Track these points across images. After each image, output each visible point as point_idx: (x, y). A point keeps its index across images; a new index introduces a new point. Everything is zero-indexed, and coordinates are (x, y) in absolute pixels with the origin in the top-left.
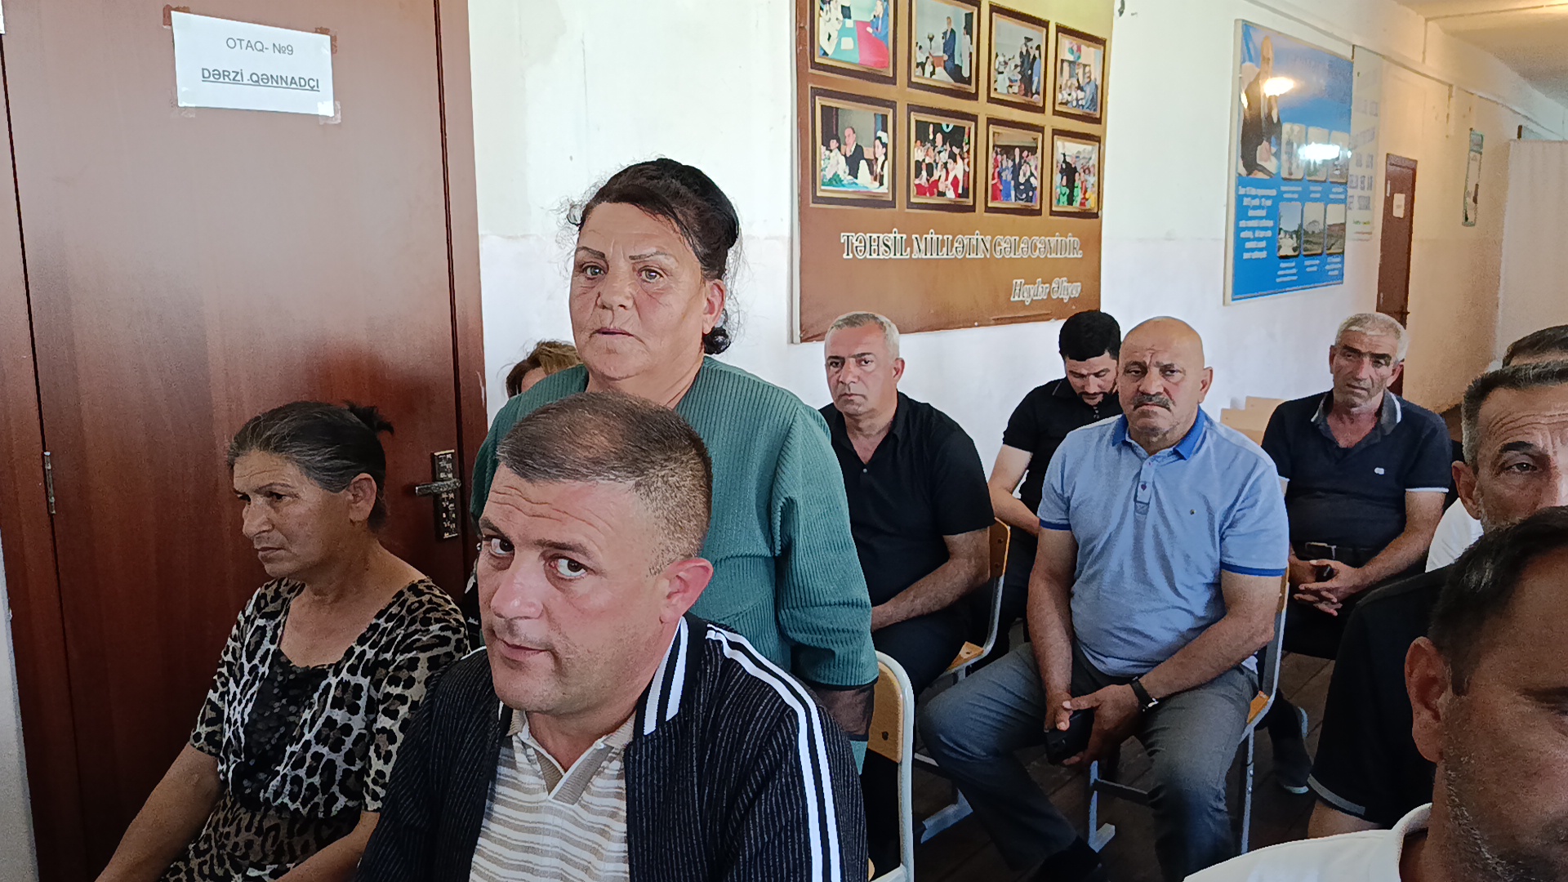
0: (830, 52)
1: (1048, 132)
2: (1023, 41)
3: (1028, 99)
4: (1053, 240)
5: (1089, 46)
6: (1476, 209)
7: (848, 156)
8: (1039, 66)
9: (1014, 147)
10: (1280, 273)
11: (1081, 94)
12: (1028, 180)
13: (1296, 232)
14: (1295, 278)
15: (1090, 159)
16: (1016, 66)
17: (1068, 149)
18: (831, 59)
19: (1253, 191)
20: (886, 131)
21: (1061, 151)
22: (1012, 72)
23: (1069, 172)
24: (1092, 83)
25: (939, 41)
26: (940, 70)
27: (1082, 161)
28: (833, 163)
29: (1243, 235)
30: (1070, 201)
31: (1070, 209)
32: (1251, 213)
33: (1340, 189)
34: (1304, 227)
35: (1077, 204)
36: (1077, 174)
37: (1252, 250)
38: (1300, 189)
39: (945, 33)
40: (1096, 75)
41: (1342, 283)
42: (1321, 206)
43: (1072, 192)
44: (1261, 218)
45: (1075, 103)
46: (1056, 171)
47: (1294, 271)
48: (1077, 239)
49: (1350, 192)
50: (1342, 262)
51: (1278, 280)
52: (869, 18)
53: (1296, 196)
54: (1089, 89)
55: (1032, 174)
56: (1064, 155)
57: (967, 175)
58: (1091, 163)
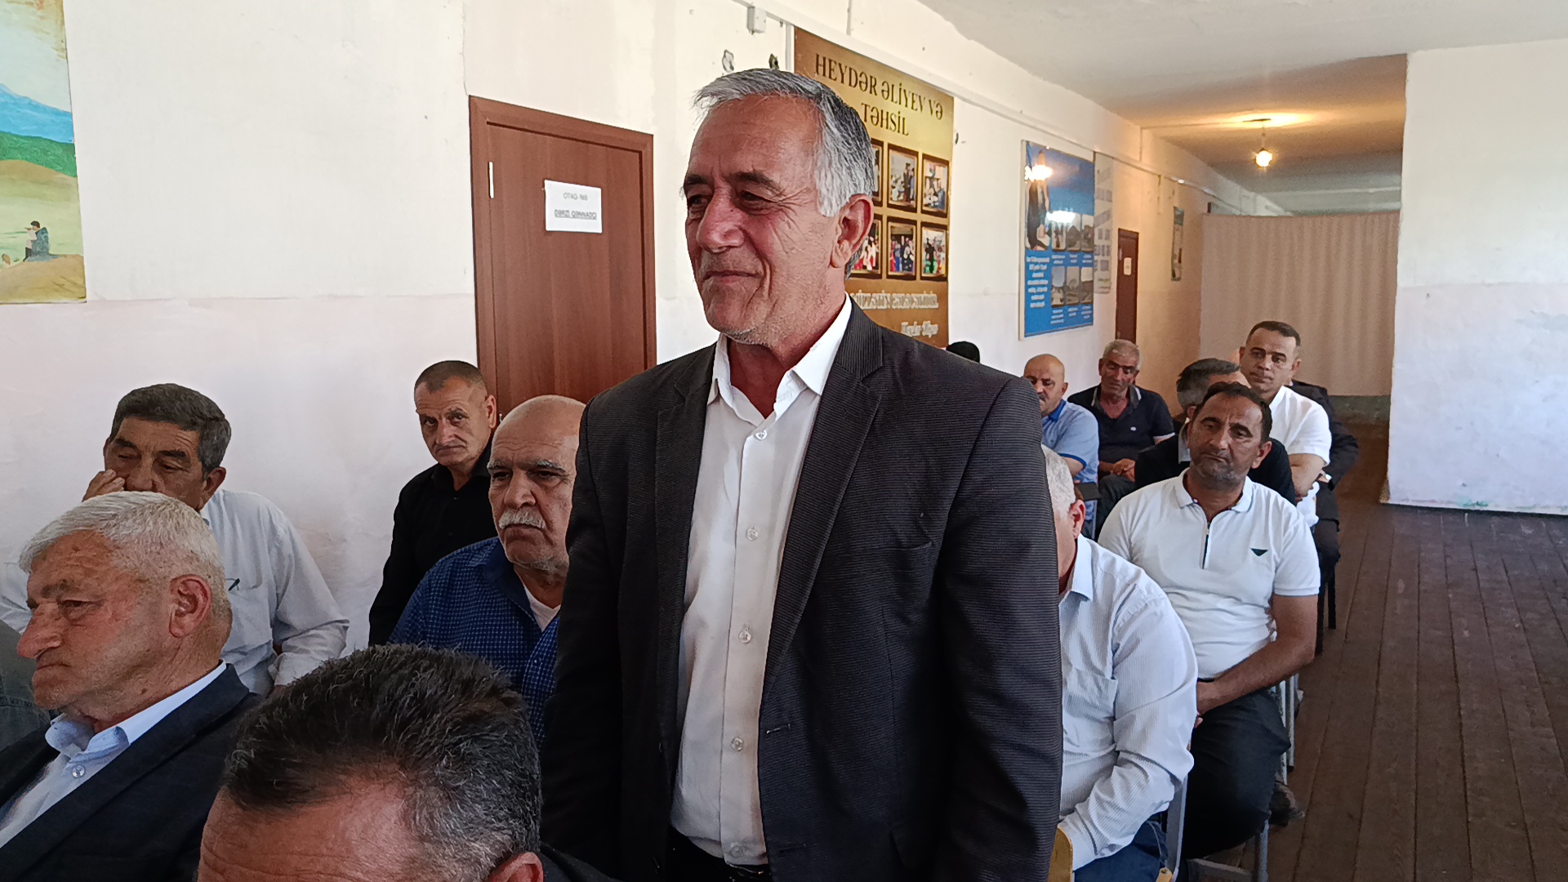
1: (919, 224)
2: (905, 166)
3: (908, 204)
4: (922, 296)
5: (940, 166)
6: (1180, 268)
8: (913, 182)
9: (901, 235)
10: (1053, 317)
12: (909, 257)
13: (1062, 288)
14: (1062, 321)
15: (942, 241)
16: (902, 183)
17: (930, 235)
19: (1035, 259)
21: (926, 236)
22: (899, 187)
23: (930, 250)
24: (942, 192)
27: (938, 243)
29: (1030, 290)
30: (931, 272)
31: (931, 275)
32: (1035, 275)
33: (1089, 256)
34: (1067, 284)
35: (935, 272)
36: (934, 253)
37: (1036, 301)
38: (1064, 257)
40: (944, 186)
41: (1092, 324)
42: (1078, 268)
43: (932, 263)
44: (1040, 278)
45: (932, 205)
46: (923, 250)
47: (1062, 316)
48: (935, 295)
49: (1096, 258)
50: (1092, 309)
51: (1052, 322)
53: (1061, 262)
54: (940, 195)
55: (911, 253)
56: (928, 239)
57: (877, 254)
58: (942, 244)
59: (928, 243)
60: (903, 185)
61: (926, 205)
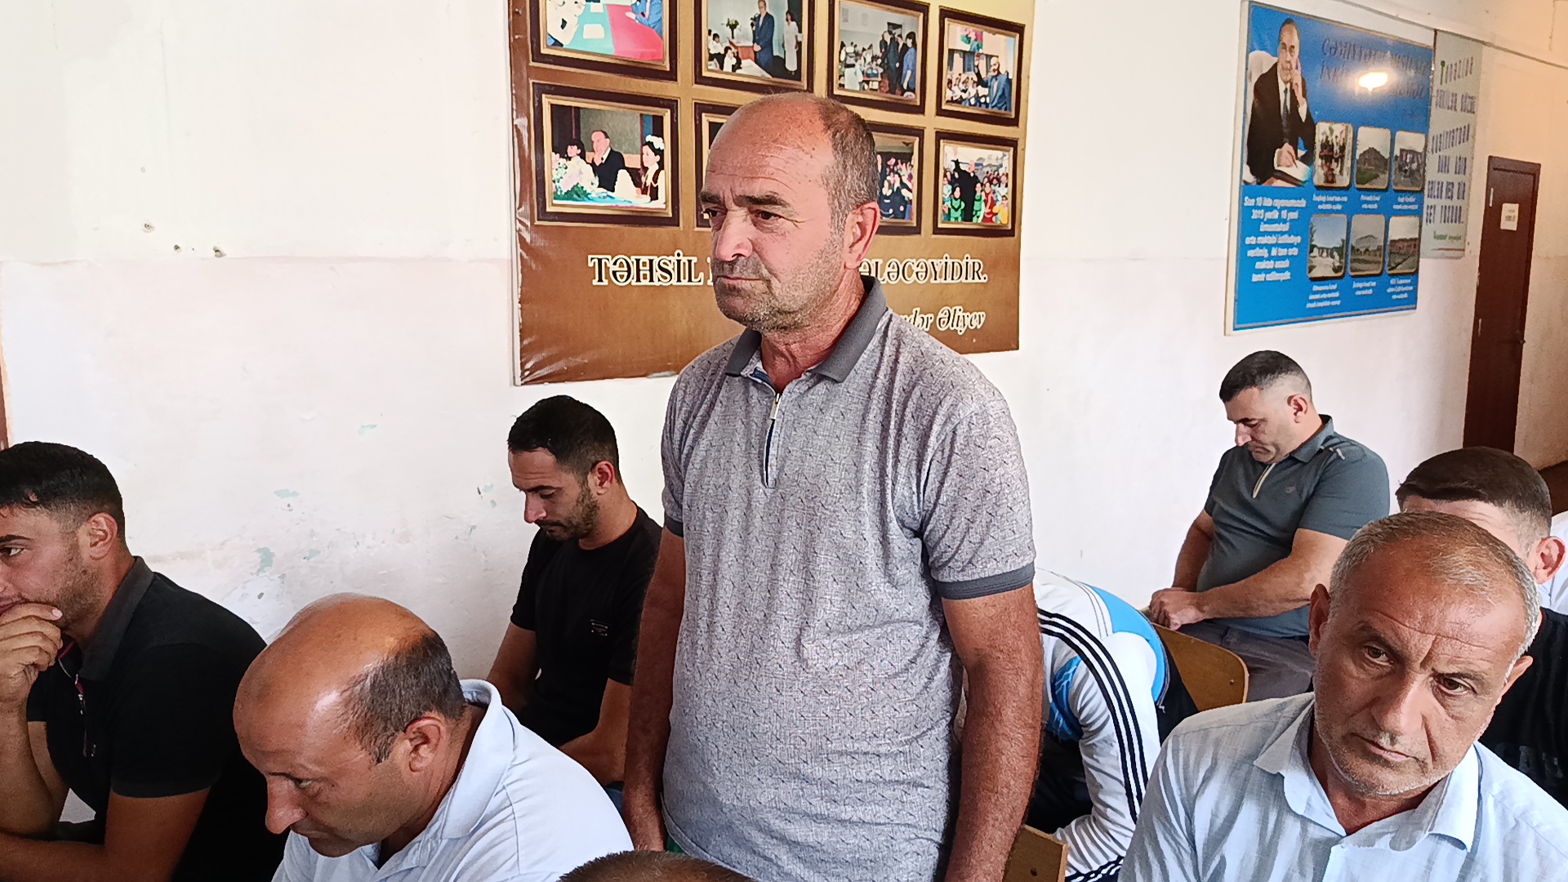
0: (564, 41)
1: (930, 135)
2: (886, 28)
3: (897, 97)
4: (939, 262)
5: (995, 32)
7: (598, 164)
8: (913, 58)
10: (1312, 297)
12: (896, 193)
13: (1339, 250)
14: (1338, 302)
15: (1000, 166)
16: (874, 58)
18: (564, 50)
19: (1268, 202)
20: (659, 133)
22: (869, 65)
23: (966, 182)
24: (1002, 77)
25: (746, 29)
26: (747, 63)
27: (986, 170)
28: (572, 173)
29: (1251, 253)
30: (968, 215)
31: (967, 226)
32: (1263, 227)
33: (1410, 199)
34: (1352, 242)
35: (978, 221)
36: (979, 185)
37: (1267, 271)
38: (1345, 199)
39: (755, 19)
40: (1008, 67)
41: (1414, 308)
42: (1381, 218)
43: (970, 205)
44: (1282, 233)
45: (973, 101)
46: (944, 181)
47: (1337, 294)
48: (978, 261)
49: (1427, 201)
50: (1415, 284)
51: (1309, 305)
53: (1339, 207)
54: (996, 84)
55: (903, 185)
56: (957, 163)
58: (1001, 171)
59: (957, 168)
60: (879, 61)
61: (952, 101)
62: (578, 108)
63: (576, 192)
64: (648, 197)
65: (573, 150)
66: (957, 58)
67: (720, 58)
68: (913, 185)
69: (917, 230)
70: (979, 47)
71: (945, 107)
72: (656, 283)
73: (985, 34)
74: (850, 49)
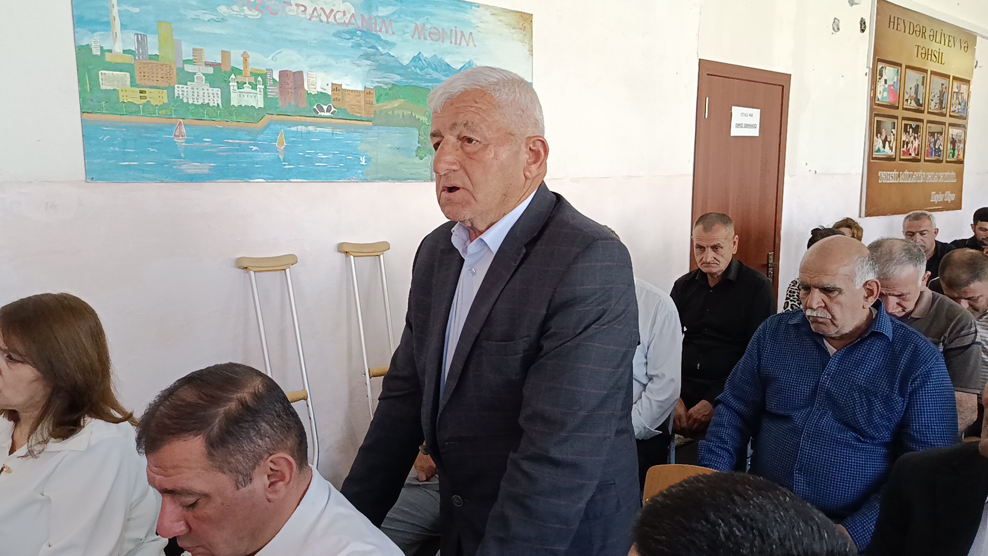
0: (880, 99)
1: (947, 125)
2: (941, 85)
3: (941, 111)
4: (946, 173)
7: (883, 139)
8: (946, 95)
9: (935, 132)
11: (960, 107)
12: (939, 147)
15: (961, 136)
16: (938, 97)
17: (954, 132)
18: (880, 101)
20: (894, 128)
21: (951, 133)
22: (936, 100)
23: (953, 142)
24: (964, 102)
25: (913, 89)
26: (913, 101)
27: (959, 137)
28: (878, 143)
30: (953, 157)
31: (953, 160)
35: (955, 157)
36: (956, 144)
39: (915, 86)
40: (966, 97)
43: (954, 151)
45: (957, 111)
46: (949, 142)
48: (954, 173)
52: (892, 83)
54: (963, 104)
55: (941, 145)
56: (952, 135)
57: (919, 145)
58: (962, 138)
59: (952, 138)
60: (939, 98)
61: (953, 112)
62: (881, 121)
63: (879, 150)
64: (891, 151)
65: (879, 135)
66: (955, 94)
67: (907, 100)
68: (942, 144)
69: (941, 161)
70: (960, 90)
71: (951, 114)
72: (890, 182)
73: (962, 85)
74: (933, 94)
